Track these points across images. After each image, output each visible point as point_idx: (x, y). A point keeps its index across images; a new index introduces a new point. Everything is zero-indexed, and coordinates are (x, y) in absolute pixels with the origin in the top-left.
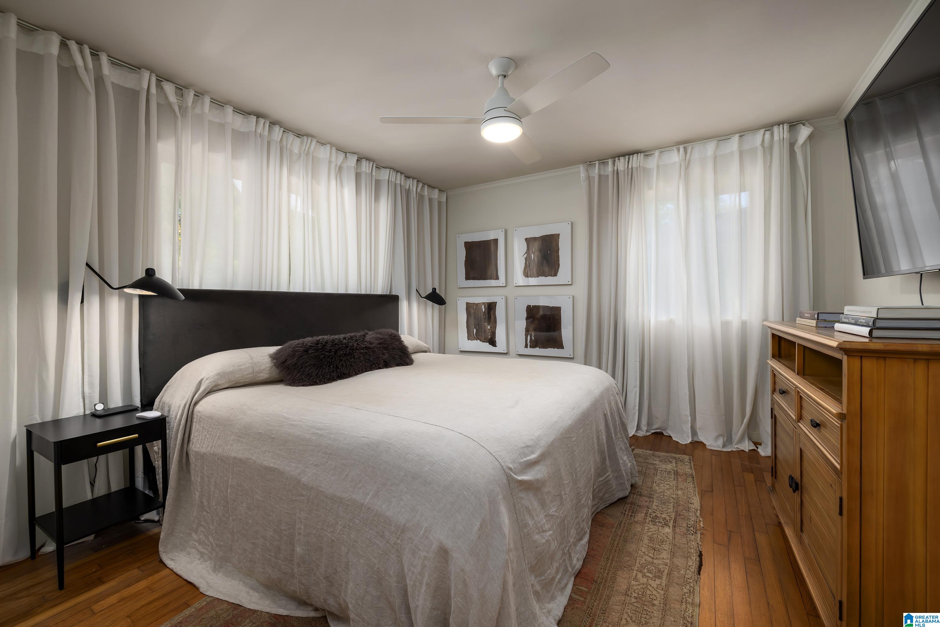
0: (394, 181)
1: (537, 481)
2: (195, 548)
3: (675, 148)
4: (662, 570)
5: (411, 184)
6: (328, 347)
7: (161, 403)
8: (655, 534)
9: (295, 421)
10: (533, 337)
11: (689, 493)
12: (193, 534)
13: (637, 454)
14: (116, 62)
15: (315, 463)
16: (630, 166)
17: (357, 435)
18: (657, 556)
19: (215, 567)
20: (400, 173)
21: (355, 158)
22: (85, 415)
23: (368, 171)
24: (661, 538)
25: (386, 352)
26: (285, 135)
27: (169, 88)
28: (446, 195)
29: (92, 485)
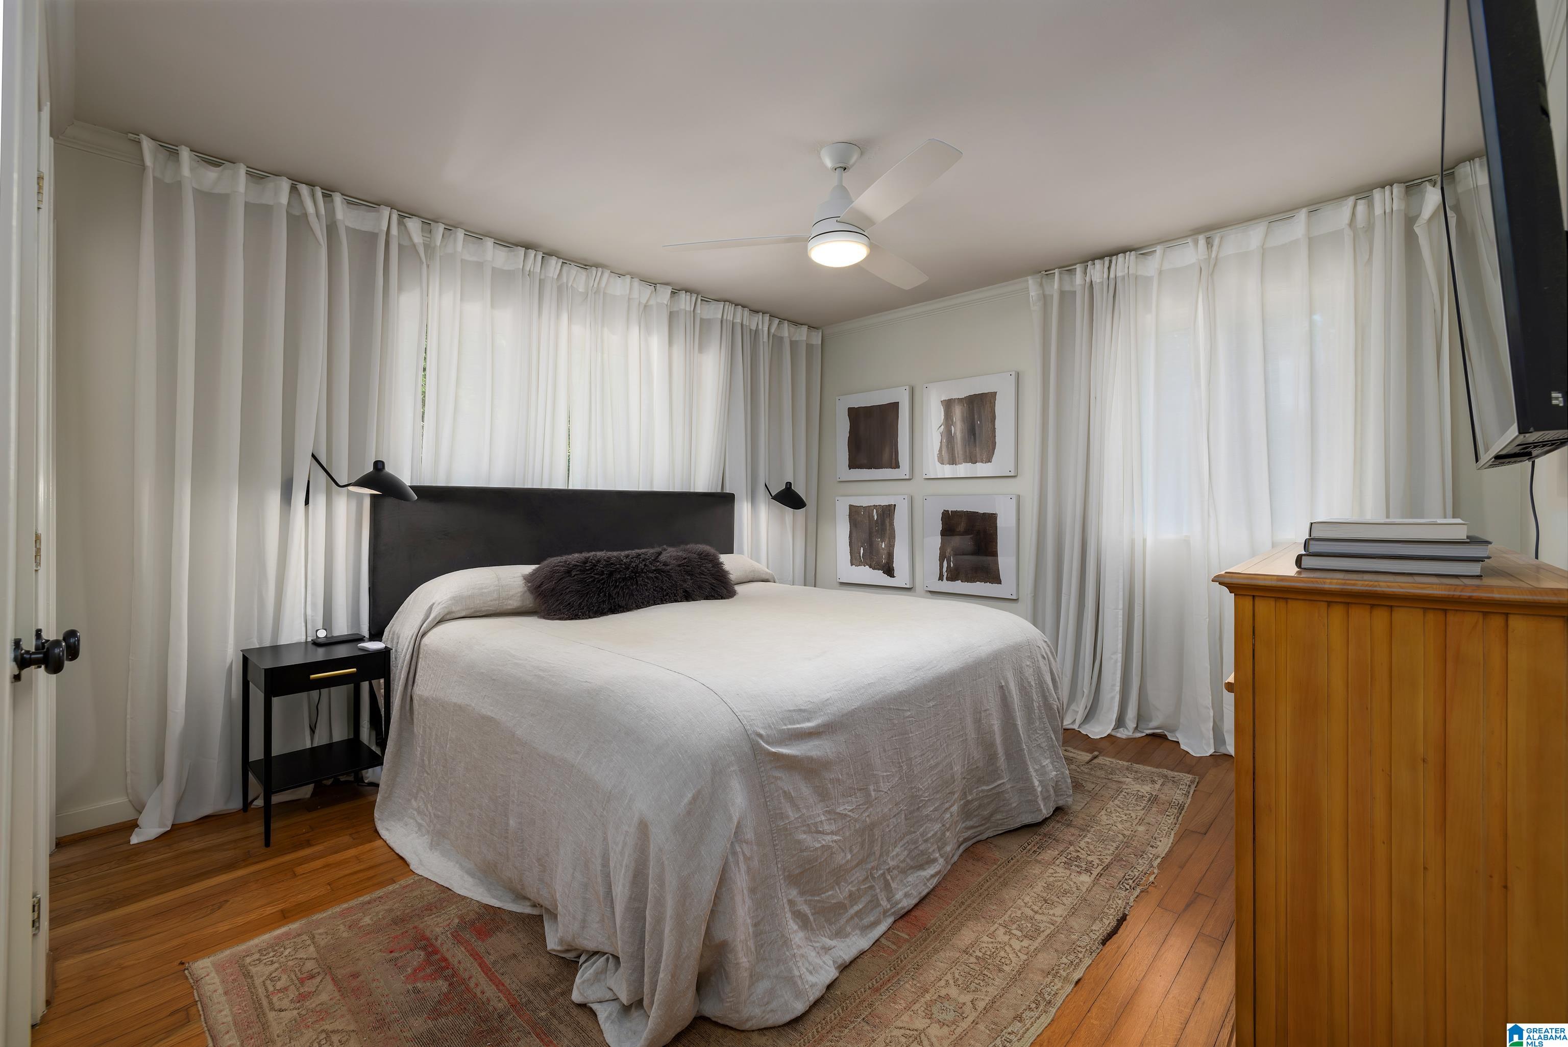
0: (731, 319)
1: (811, 759)
2: (414, 819)
3: (1189, 240)
4: (1041, 930)
5: (761, 323)
6: (599, 568)
7: (391, 633)
8: (1060, 881)
9: (520, 659)
10: (952, 563)
11: (1158, 831)
12: (413, 800)
13: (1100, 764)
14: (353, 201)
15: (532, 712)
16: (1112, 275)
17: (581, 680)
18: (1044, 910)
19: (431, 843)
20: (740, 307)
21: (669, 290)
22: (306, 642)
23: (689, 308)
24: (1068, 887)
25: (689, 577)
26: (565, 268)
27: (414, 225)
28: (821, 333)
29: (313, 730)
